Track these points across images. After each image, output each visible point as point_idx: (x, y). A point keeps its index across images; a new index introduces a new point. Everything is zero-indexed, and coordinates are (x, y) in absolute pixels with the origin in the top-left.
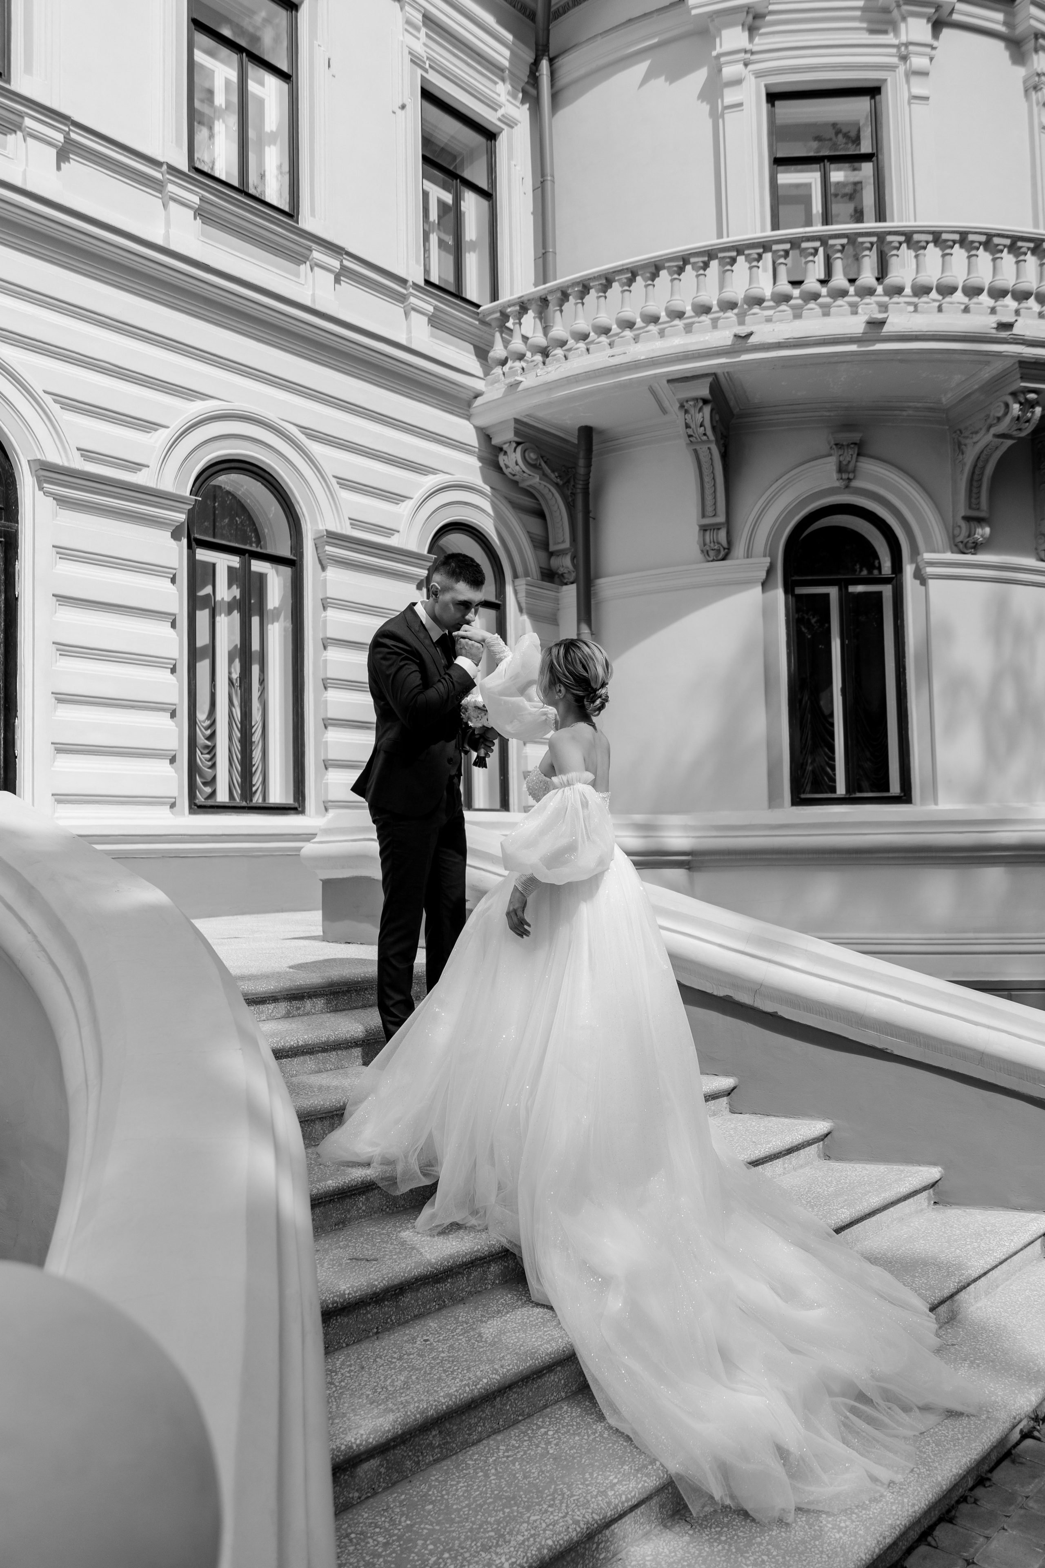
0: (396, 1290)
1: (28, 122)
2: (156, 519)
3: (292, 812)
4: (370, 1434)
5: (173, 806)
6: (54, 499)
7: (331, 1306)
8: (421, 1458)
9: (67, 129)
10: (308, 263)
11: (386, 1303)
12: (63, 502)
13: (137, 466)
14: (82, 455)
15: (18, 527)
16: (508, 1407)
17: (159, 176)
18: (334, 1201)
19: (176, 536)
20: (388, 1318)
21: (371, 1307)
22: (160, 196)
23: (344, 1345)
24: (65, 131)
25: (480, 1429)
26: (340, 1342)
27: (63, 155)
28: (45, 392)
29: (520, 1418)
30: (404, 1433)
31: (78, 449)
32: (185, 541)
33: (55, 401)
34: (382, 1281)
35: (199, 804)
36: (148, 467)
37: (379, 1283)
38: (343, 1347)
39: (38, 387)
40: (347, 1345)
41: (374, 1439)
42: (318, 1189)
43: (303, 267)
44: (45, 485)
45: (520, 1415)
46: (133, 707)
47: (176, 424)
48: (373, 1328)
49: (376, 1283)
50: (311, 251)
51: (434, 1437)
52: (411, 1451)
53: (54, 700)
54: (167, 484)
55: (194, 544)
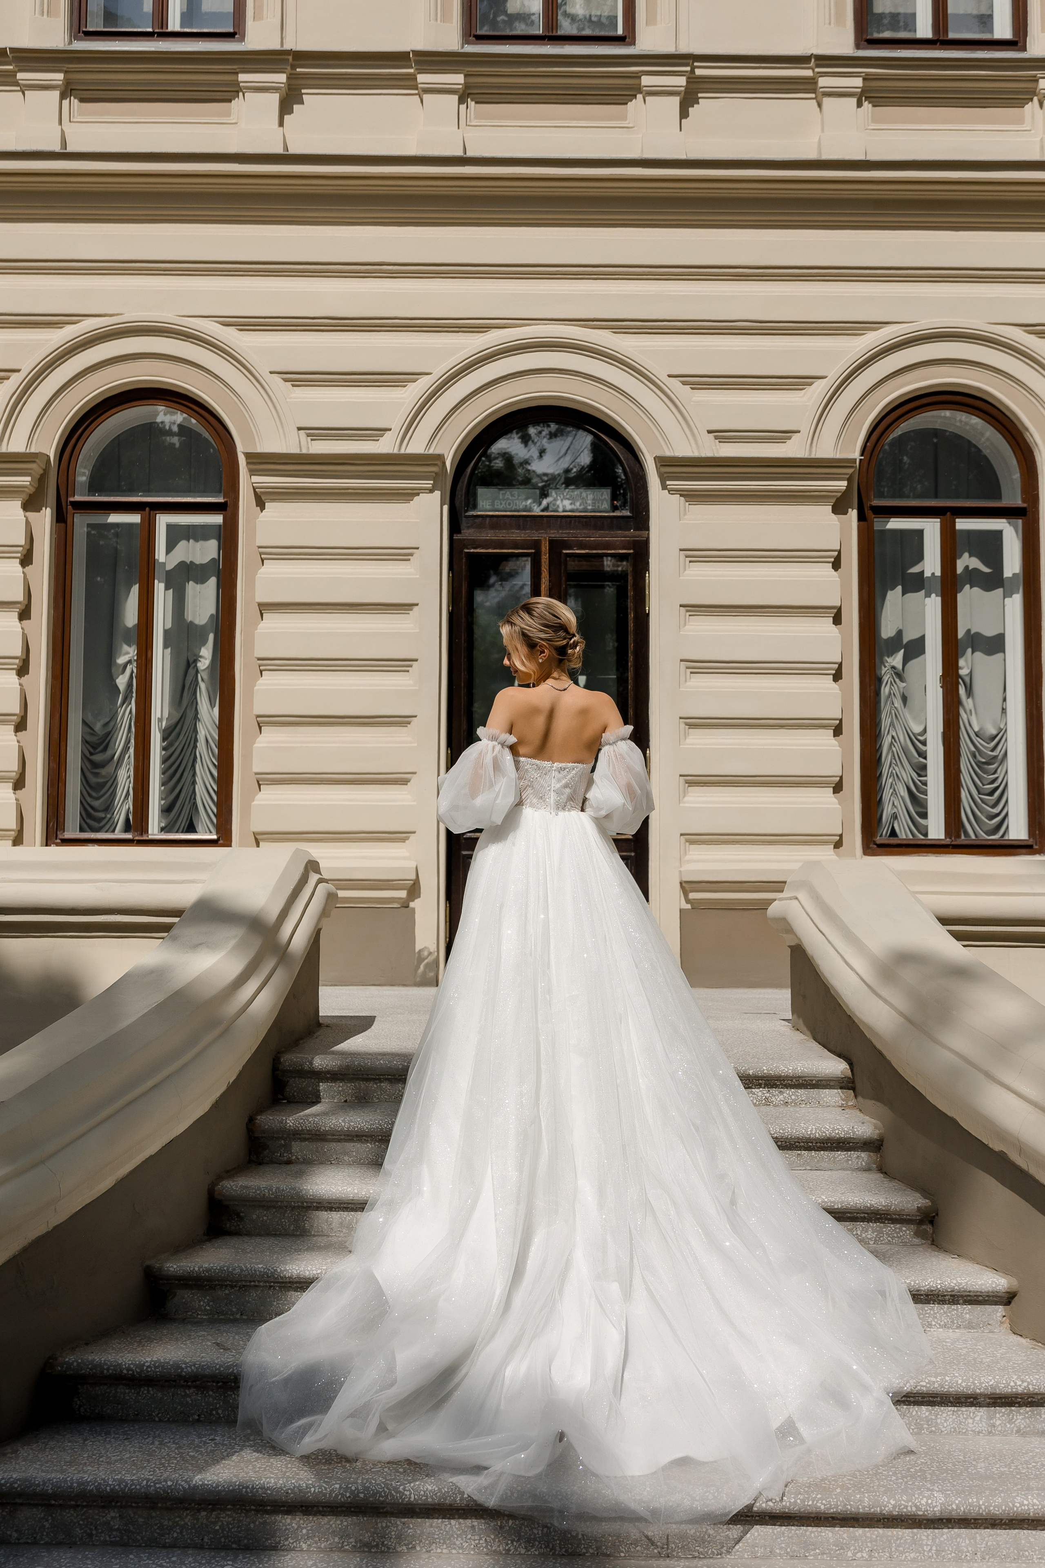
0: (218, 1382)
1: (646, 80)
2: (808, 494)
3: (1024, 851)
4: (18, 1480)
5: (838, 845)
6: (681, 495)
7: (125, 1372)
8: (94, 1532)
9: (688, 69)
10: (1035, 99)
11: (211, 1393)
12: (691, 496)
13: (784, 435)
14: (716, 438)
15: (648, 534)
16: (217, 1528)
17: (808, 73)
18: (274, 1289)
19: (839, 508)
20: (212, 1410)
21: (191, 1391)
22: (813, 96)
23: (157, 1419)
24: (686, 72)
25: (175, 1535)
26: (152, 1415)
27: (688, 100)
28: (669, 376)
29: (234, 1546)
30: (54, 1496)
31: (709, 432)
32: (853, 514)
33: (684, 383)
34: (191, 1366)
35: (878, 842)
36: (799, 432)
37: (186, 1367)
38: (154, 1421)
39: (660, 372)
40: (160, 1421)
41: (19, 1486)
42: (242, 1270)
43: (1028, 107)
44: (668, 483)
45: (234, 1542)
46: (782, 727)
47: (835, 372)
48: (194, 1414)
49: (184, 1366)
50: (1037, 81)
51: (113, 1518)
52: (83, 1520)
53: (683, 726)
54: (826, 449)
55: (869, 514)
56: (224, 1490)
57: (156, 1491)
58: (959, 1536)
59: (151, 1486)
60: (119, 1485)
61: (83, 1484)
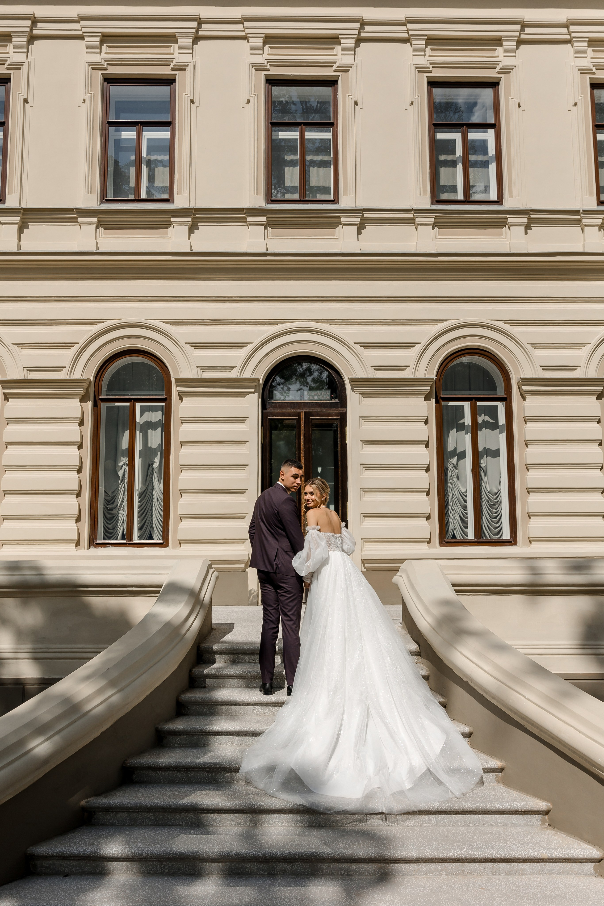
0: (185, 769)
1: (343, 219)
2: (414, 393)
4: (118, 803)
5: (429, 542)
6: (360, 394)
7: (152, 765)
8: (145, 821)
9: (361, 215)
10: (507, 225)
11: (182, 773)
12: (364, 394)
13: (403, 368)
14: (375, 369)
15: (346, 410)
16: (188, 819)
17: (412, 216)
18: (203, 735)
19: (427, 398)
20: (183, 779)
21: (175, 772)
22: (414, 225)
23: (163, 782)
24: (360, 216)
25: (173, 821)
26: (161, 781)
27: (361, 227)
28: (354, 343)
29: (193, 825)
30: (131, 808)
31: (371, 367)
32: (433, 401)
33: (361, 346)
34: (175, 763)
35: (446, 541)
36: (410, 366)
37: (174, 763)
38: (162, 783)
39: (350, 342)
40: (164, 783)
41: (119, 805)
42: (191, 728)
43: (504, 229)
44: (354, 389)
45: (193, 824)
46: (404, 492)
47: (424, 341)
48: (176, 780)
49: (173, 763)
50: (507, 219)
51: (151, 816)
52: (140, 817)
53: (362, 492)
54: (421, 374)
55: (440, 400)
56: (190, 805)
57: (166, 806)
58: (444, 817)
59: (164, 804)
60: (154, 804)
61: (141, 804)
